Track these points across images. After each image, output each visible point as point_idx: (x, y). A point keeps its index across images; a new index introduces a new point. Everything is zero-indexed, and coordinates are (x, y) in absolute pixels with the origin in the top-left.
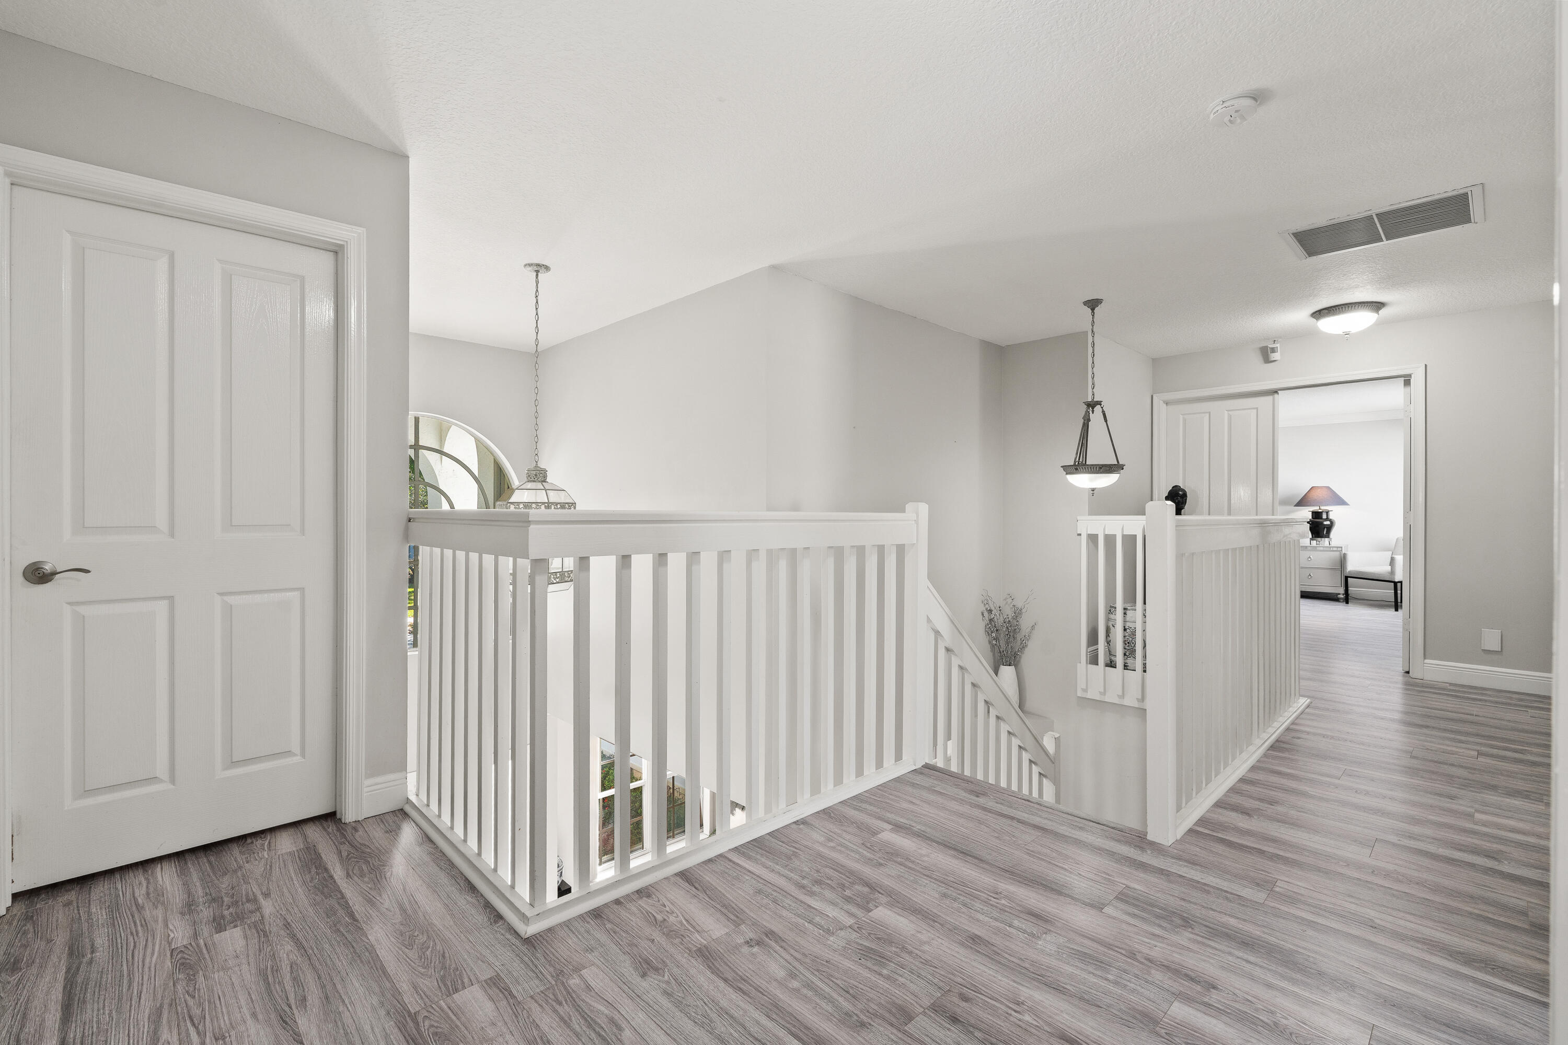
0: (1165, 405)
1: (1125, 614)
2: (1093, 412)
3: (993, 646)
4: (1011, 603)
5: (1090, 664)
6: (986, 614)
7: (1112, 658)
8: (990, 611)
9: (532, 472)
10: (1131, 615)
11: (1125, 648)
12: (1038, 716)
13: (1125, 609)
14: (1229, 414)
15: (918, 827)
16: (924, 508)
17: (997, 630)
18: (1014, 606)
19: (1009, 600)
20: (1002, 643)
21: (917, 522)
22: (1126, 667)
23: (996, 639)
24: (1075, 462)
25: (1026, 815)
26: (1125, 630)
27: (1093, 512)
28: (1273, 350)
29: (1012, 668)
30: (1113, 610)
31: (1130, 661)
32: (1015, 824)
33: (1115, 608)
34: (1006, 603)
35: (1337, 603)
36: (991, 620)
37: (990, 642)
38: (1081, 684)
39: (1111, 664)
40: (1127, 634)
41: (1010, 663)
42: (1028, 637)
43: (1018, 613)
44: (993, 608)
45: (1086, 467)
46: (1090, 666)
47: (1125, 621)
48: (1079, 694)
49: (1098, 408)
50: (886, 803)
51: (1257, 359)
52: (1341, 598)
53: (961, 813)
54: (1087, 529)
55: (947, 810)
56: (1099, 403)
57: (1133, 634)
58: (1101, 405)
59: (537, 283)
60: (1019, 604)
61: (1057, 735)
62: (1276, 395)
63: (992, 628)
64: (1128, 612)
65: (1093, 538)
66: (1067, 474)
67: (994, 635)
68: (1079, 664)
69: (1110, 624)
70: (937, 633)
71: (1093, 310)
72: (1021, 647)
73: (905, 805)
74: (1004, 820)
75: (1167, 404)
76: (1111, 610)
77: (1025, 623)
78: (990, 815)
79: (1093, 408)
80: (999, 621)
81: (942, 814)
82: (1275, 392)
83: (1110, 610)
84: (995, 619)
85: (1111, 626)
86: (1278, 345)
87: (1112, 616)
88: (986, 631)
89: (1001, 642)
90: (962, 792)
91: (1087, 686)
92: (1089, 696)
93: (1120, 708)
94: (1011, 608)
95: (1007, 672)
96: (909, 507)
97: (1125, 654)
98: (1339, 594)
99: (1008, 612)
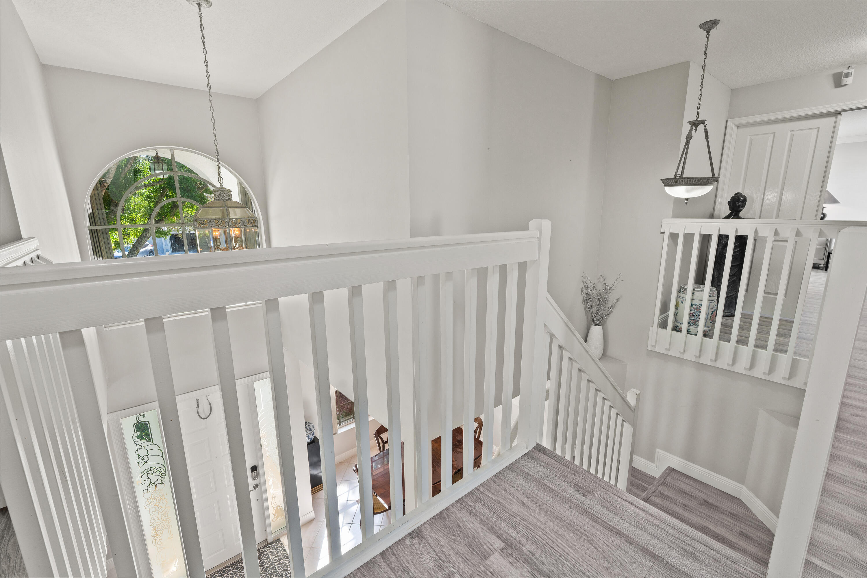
0: (736, 128)
1: (693, 294)
2: (696, 130)
3: (587, 312)
4: (603, 281)
5: (660, 328)
6: (584, 290)
7: (678, 325)
8: (587, 288)
9: (217, 192)
10: (698, 295)
11: (690, 319)
12: (615, 359)
13: (694, 290)
14: (791, 134)
15: (527, 547)
16: (547, 225)
17: (591, 301)
18: (605, 284)
19: (602, 280)
20: (594, 311)
21: (539, 239)
22: (688, 332)
23: (590, 307)
24: (676, 175)
25: (632, 528)
26: (692, 305)
27: (677, 215)
28: (847, 75)
29: (601, 327)
30: (682, 290)
31: (693, 329)
32: (622, 543)
33: (686, 289)
34: (599, 281)
35: (818, 271)
36: (587, 294)
37: (585, 309)
38: (651, 341)
39: (676, 329)
40: (693, 309)
41: (599, 324)
42: (613, 307)
43: (607, 289)
44: (589, 286)
45: (683, 180)
46: (660, 329)
47: (692, 299)
48: (649, 348)
49: (701, 127)
50: (499, 503)
51: (829, 83)
52: (821, 267)
53: (570, 522)
54: (670, 229)
55: (556, 517)
56: (703, 122)
57: (699, 308)
58: (704, 123)
59: (201, 17)
60: (610, 283)
61: (638, 392)
62: (839, 116)
63: (588, 299)
64: (696, 293)
65: (674, 236)
66: (665, 186)
67: (589, 304)
68: (651, 328)
69: (679, 300)
70: (552, 336)
71: (708, 32)
72: (608, 313)
73: (516, 508)
74: (613, 537)
75: (738, 127)
76: (682, 289)
77: (612, 297)
78: (598, 527)
79: (696, 127)
80: (593, 293)
81: (551, 524)
82: (839, 113)
83: (680, 290)
84: (591, 293)
85: (680, 302)
86: (853, 70)
87: (681, 295)
88: (583, 302)
89: (593, 309)
90: (569, 487)
91: (656, 343)
92: (657, 350)
93: (680, 361)
94: (603, 285)
95: (596, 331)
96: (532, 224)
97: (689, 323)
98: (820, 264)
99: (600, 287)
